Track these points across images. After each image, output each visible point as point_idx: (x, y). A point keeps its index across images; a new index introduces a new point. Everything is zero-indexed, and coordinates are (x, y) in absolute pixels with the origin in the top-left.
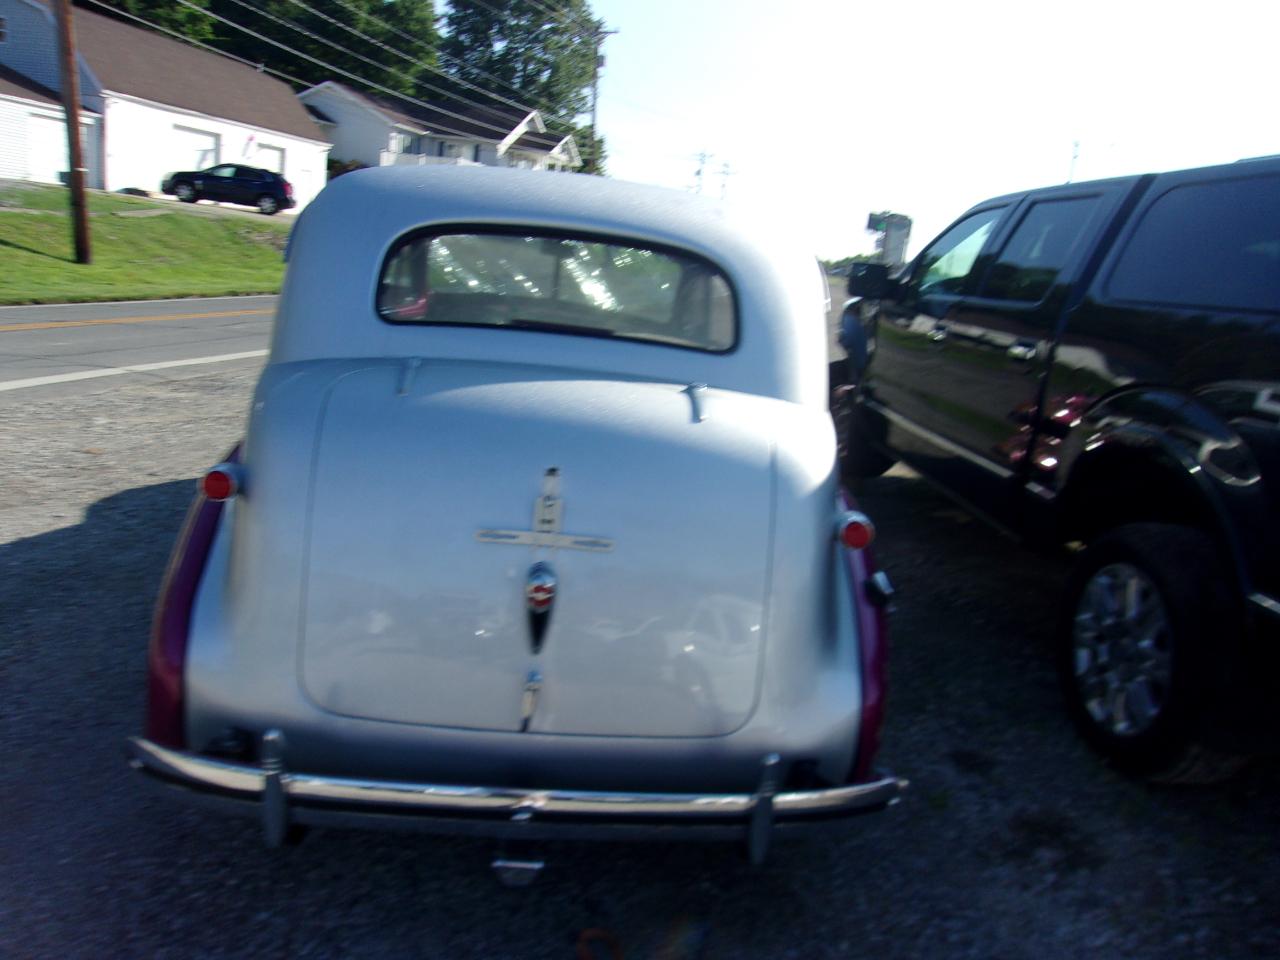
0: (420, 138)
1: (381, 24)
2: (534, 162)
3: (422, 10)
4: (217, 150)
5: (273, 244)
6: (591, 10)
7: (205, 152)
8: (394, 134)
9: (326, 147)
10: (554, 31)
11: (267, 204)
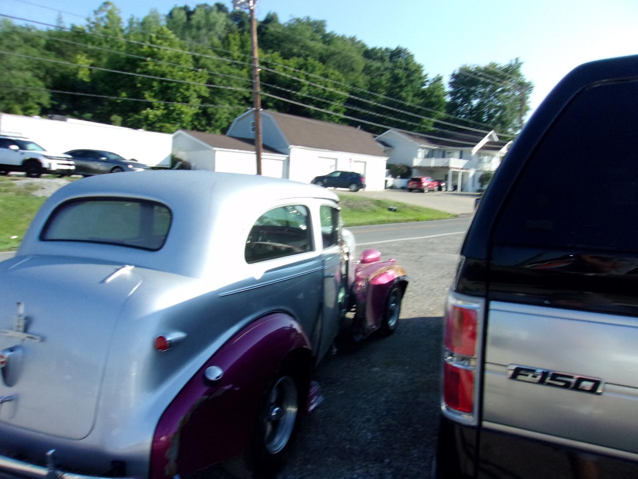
0: (433, 150)
1: (418, 101)
2: (493, 156)
3: (438, 91)
4: (336, 165)
5: (346, 205)
6: (524, 77)
7: (331, 167)
8: (420, 150)
9: (386, 159)
10: (503, 91)
11: (353, 187)
